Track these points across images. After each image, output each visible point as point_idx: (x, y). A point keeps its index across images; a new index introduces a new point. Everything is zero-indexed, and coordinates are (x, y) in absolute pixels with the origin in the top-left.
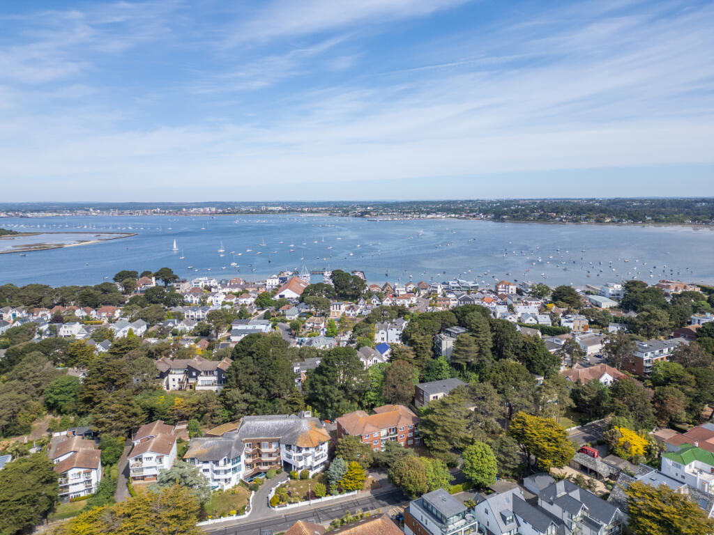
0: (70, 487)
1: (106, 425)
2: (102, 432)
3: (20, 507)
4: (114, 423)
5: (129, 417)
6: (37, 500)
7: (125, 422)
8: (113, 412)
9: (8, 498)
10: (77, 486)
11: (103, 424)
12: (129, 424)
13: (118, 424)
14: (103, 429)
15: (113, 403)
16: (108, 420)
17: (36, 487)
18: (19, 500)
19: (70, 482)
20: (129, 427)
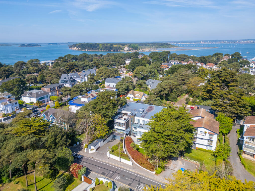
0: (197, 139)
1: (223, 108)
2: (219, 111)
3: (168, 141)
4: (229, 108)
5: (240, 107)
6: (179, 141)
7: (236, 109)
8: (230, 100)
9: (162, 132)
10: (202, 140)
11: (221, 106)
12: (238, 112)
13: (231, 109)
14: (220, 109)
15: (230, 94)
16: (225, 105)
17: (179, 131)
18: (168, 136)
19: (198, 136)
20: (237, 114)
